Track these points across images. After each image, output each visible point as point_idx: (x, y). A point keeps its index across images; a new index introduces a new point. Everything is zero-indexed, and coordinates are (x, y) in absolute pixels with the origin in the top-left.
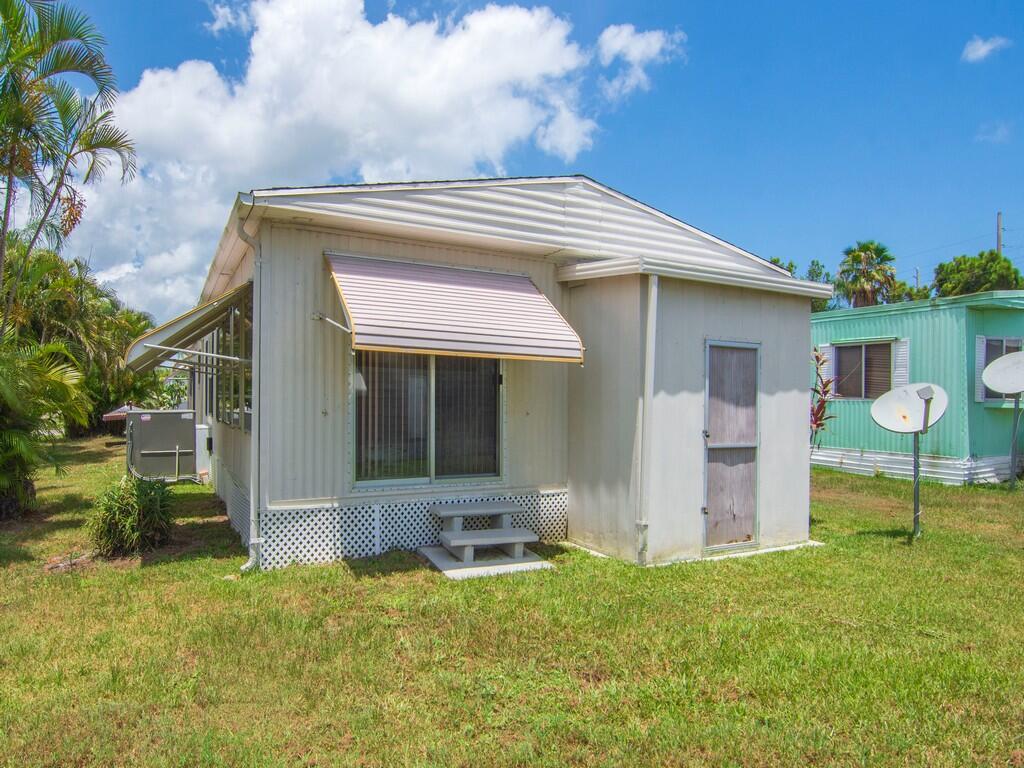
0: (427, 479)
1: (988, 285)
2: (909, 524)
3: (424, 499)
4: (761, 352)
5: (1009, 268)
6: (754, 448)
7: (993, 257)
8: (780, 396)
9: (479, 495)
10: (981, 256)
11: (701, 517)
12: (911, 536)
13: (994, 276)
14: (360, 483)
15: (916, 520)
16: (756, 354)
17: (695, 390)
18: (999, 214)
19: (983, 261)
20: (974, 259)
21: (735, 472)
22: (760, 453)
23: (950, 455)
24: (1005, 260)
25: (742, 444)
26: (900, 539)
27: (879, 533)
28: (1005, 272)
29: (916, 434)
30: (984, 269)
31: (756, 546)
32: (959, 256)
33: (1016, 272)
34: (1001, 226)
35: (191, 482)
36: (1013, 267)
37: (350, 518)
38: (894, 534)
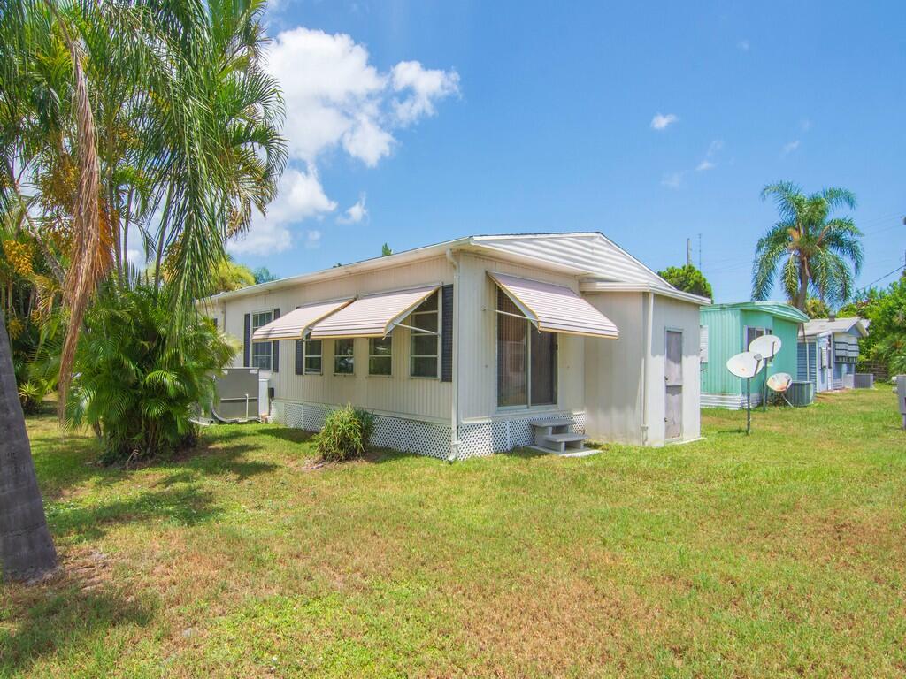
0: (526, 406)
1: (688, 288)
2: (744, 427)
3: (527, 417)
4: (683, 334)
5: (700, 278)
6: (681, 386)
7: (691, 270)
8: (690, 358)
9: (549, 415)
10: (684, 268)
11: (664, 423)
12: (747, 431)
13: (691, 282)
14: (500, 408)
15: (749, 424)
16: (681, 336)
17: (661, 355)
18: (689, 239)
19: (685, 272)
20: (679, 270)
21: (674, 398)
22: (684, 389)
23: (732, 393)
24: (698, 272)
25: (677, 384)
26: (741, 434)
27: (731, 432)
28: (698, 280)
29: (748, 379)
30: (686, 278)
31: (682, 440)
32: (670, 267)
33: (705, 280)
34: (690, 248)
35: (256, 421)
36: (703, 276)
37: (496, 429)
38: (739, 431)
